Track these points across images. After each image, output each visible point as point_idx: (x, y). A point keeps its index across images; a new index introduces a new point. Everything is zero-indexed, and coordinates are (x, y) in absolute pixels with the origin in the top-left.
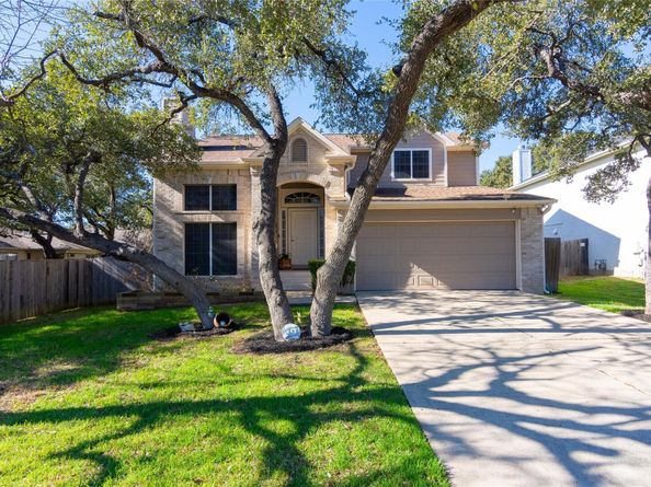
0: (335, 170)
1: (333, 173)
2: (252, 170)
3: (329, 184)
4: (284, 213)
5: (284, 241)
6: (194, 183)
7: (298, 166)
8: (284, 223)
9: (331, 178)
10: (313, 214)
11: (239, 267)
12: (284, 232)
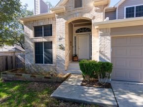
0: (98, 8)
1: (96, 11)
2: (56, 15)
3: (94, 18)
4: (75, 37)
5: (75, 49)
6: (37, 25)
7: (78, 10)
8: (75, 41)
9: (95, 14)
10: (88, 37)
11: (53, 61)
12: (75, 45)
